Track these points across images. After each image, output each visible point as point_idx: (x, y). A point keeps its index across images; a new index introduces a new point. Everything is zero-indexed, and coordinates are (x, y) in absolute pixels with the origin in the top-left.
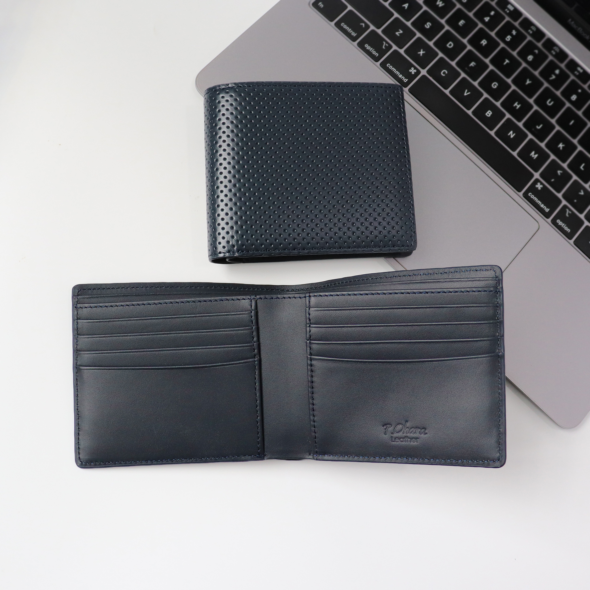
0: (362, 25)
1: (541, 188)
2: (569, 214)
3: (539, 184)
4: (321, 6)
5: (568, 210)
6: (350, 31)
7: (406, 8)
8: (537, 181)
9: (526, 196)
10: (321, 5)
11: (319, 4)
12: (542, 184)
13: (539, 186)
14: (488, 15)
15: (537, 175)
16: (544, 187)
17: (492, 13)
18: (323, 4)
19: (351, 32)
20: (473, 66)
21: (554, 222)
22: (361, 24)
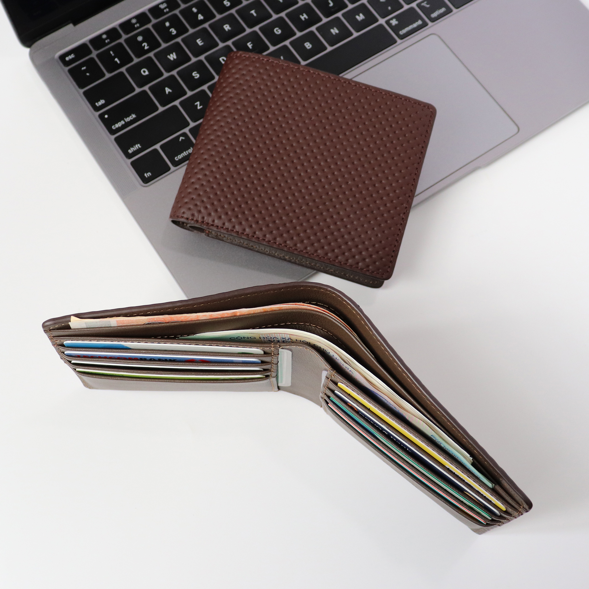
0: (182, 140)
1: (397, 20)
2: (427, 4)
3: (391, 22)
4: (149, 174)
5: (423, 4)
6: (186, 153)
7: (170, 91)
8: (388, 22)
9: (402, 37)
10: (147, 175)
11: (147, 177)
12: (392, 19)
13: (394, 22)
14: (196, 14)
15: (382, 21)
16: (396, 17)
17: (195, 10)
18: (147, 173)
19: (188, 152)
20: (251, 45)
21: (433, 20)
22: (180, 140)
